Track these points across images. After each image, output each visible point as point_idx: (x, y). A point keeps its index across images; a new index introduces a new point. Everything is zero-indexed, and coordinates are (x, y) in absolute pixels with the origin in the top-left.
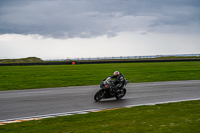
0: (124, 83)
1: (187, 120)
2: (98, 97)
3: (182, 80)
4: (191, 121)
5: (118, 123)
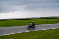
0: (35, 24)
1: (35, 36)
2: (28, 28)
4: (36, 37)
5: (15, 38)
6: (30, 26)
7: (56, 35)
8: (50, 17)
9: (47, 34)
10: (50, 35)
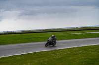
1: (36, 61)
2: (46, 45)
3: (34, 42)
6: (48, 42)
7: (71, 58)
8: (61, 29)
9: (56, 56)
10: (60, 59)
